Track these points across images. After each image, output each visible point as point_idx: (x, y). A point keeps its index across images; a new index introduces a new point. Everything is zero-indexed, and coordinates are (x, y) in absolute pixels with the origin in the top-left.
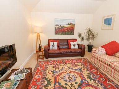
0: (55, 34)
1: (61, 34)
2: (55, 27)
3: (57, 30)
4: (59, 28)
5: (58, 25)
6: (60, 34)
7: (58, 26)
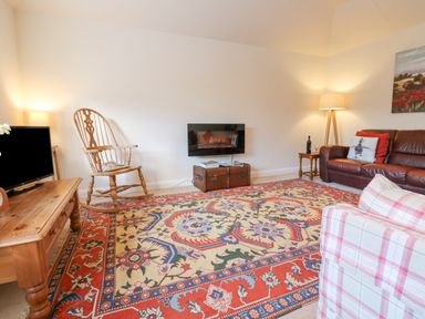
0: (393, 112)
1: (419, 110)
2: (395, 86)
3: (402, 94)
4: (410, 86)
5: (406, 76)
6: (414, 111)
7: (410, 76)
